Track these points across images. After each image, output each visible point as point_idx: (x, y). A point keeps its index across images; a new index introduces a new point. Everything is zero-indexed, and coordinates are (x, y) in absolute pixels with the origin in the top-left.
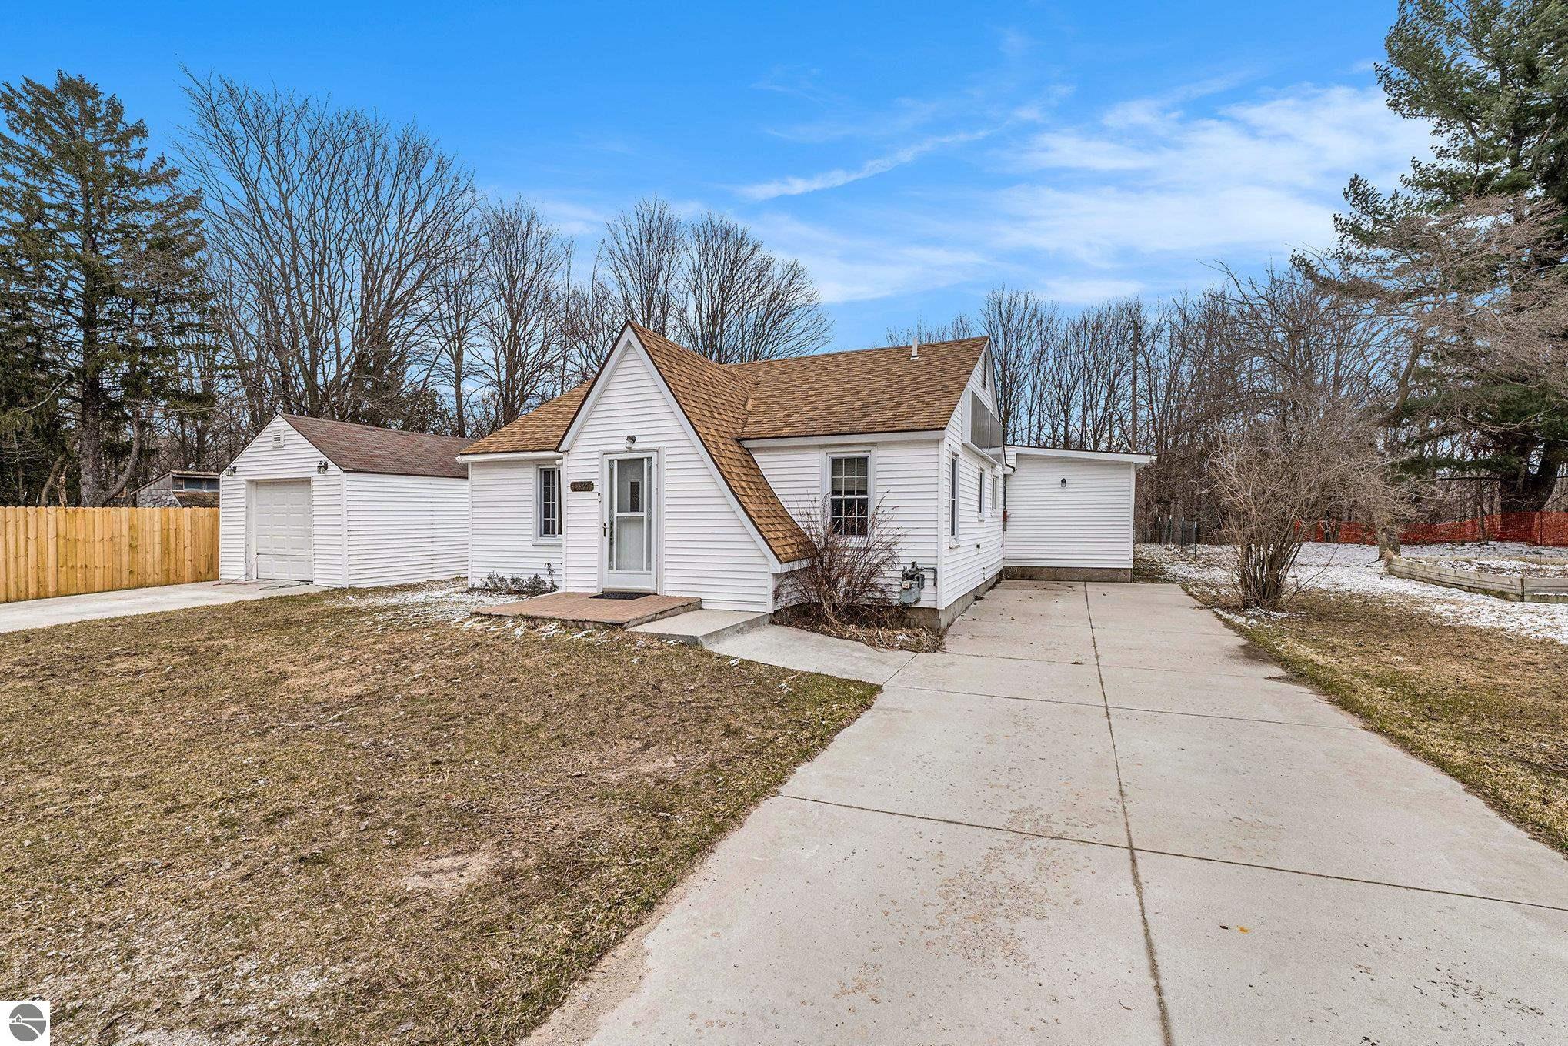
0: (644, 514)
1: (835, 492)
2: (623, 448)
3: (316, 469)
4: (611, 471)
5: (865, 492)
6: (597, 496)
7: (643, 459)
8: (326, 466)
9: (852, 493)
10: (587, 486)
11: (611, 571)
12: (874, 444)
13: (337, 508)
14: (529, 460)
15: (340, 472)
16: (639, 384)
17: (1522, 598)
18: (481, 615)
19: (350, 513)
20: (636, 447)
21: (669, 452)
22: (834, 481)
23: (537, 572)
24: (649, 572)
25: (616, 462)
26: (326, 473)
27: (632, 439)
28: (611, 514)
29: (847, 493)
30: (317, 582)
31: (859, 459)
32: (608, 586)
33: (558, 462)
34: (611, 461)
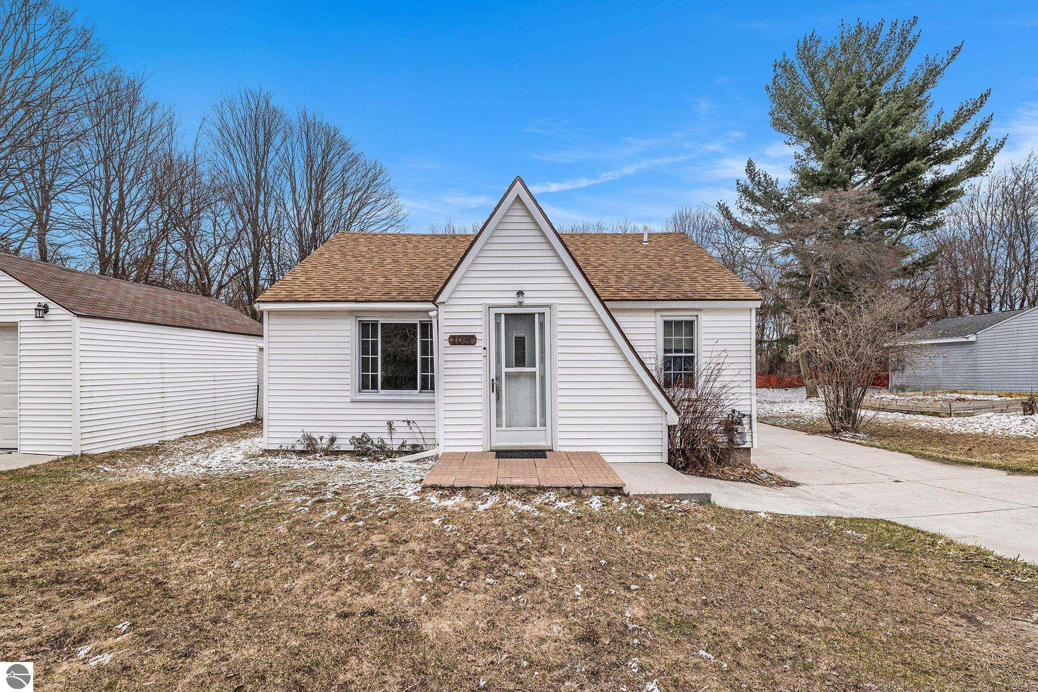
0: (537, 369)
1: (666, 351)
2: (515, 302)
3: (33, 312)
4: (498, 325)
5: (692, 351)
6: (480, 350)
7: (534, 314)
8: (46, 309)
9: (681, 351)
10: (469, 340)
11: (499, 429)
12: (700, 310)
13: (68, 359)
14: (346, 311)
15: (70, 316)
16: (526, 240)
17: (950, 415)
18: (443, 488)
19: (83, 366)
20: (526, 302)
21: (560, 308)
22: (665, 341)
23: (365, 430)
24: (544, 428)
25: (503, 317)
26: (47, 317)
27: (520, 293)
28: (498, 369)
29: (676, 351)
30: (23, 449)
31: (686, 322)
32: (497, 444)
33: (432, 314)
34: (498, 315)
